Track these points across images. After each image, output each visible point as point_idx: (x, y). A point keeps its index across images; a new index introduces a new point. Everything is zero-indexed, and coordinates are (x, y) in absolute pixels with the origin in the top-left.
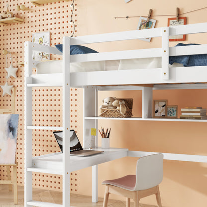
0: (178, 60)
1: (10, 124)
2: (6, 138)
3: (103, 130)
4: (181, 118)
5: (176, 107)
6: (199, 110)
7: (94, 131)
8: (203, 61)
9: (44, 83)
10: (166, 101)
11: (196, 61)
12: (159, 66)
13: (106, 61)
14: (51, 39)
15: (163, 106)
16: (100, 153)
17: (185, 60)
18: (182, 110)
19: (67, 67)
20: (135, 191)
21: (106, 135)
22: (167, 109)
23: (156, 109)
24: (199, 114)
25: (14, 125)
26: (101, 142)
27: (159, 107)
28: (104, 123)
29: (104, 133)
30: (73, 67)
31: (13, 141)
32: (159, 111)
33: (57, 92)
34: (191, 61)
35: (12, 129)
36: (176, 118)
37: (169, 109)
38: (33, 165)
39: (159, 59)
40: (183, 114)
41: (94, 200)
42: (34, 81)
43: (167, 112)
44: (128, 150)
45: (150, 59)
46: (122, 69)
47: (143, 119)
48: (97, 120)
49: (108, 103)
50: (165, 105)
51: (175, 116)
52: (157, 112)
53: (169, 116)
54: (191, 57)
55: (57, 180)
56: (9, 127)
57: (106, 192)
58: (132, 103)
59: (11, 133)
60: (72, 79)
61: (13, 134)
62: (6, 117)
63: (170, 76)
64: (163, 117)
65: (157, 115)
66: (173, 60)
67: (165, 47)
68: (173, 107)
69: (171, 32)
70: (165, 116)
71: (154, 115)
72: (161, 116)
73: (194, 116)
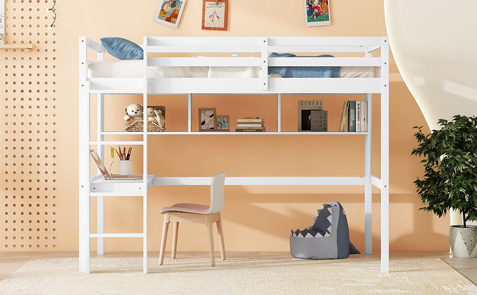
0: (276, 71)
4: (237, 130)
7: (113, 151)
8: (300, 72)
10: (214, 110)
11: (294, 73)
13: (191, 67)
14: (6, 10)
15: (211, 116)
17: (283, 71)
18: (239, 121)
22: (215, 120)
23: (202, 120)
24: (260, 125)
27: (205, 117)
32: (206, 123)
34: (289, 72)
36: (228, 131)
37: (219, 120)
39: (255, 69)
40: (239, 125)
42: (93, 86)
43: (216, 124)
44: (154, 176)
45: (244, 68)
47: (190, 133)
49: (136, 113)
50: (213, 115)
51: (226, 128)
52: (203, 123)
53: (219, 128)
54: (288, 68)
57: (166, 221)
64: (212, 129)
65: (203, 127)
66: (271, 70)
67: (265, 56)
68: (223, 117)
69: (270, 42)
70: (213, 128)
71: (200, 128)
72: (209, 128)
73: (254, 128)
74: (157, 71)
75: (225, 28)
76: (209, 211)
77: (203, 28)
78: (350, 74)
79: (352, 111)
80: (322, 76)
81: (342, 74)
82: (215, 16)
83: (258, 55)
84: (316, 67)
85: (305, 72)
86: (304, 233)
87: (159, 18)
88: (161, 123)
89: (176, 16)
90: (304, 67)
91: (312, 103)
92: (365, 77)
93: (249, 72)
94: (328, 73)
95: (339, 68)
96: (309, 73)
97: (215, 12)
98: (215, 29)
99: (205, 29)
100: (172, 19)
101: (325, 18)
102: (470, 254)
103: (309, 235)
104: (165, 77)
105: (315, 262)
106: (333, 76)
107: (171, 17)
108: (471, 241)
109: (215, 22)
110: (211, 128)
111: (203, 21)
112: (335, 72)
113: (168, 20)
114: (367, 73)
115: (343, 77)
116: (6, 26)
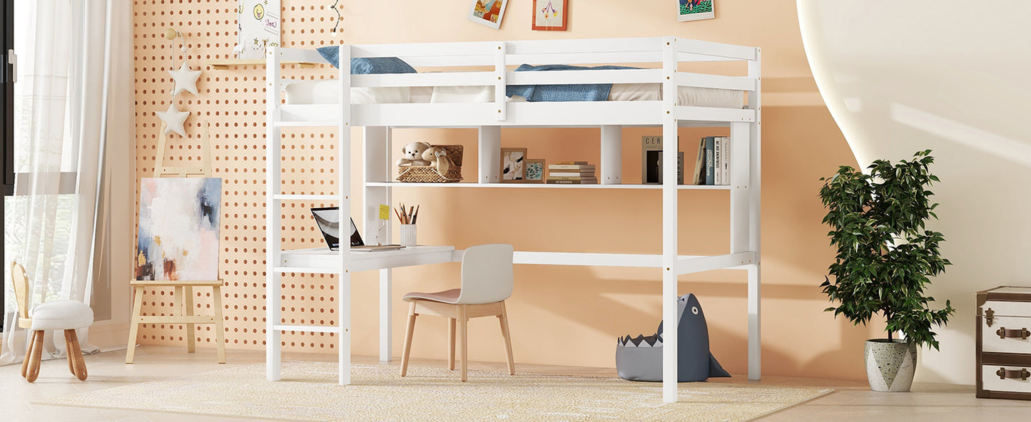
0: (520, 91)
1: (203, 199)
2: (196, 227)
3: (403, 209)
4: (549, 182)
5: (543, 162)
6: (577, 167)
7: (385, 211)
8: (553, 94)
9: (306, 121)
10: (525, 151)
11: (545, 94)
12: (492, 100)
13: (412, 88)
14: (283, 9)
15: (519, 161)
16: (398, 247)
17: (528, 92)
18: (551, 167)
19: (346, 95)
20: (460, 305)
21: (409, 218)
22: (524, 166)
23: (505, 167)
24: (578, 174)
25: (211, 200)
26: (398, 233)
27: (510, 162)
28: (406, 194)
29: (405, 215)
30: (357, 95)
31: (211, 234)
32: (511, 171)
33: (327, 141)
34: (537, 93)
35: (207, 210)
36: (540, 182)
37: (529, 166)
38: (284, 262)
39: (492, 88)
40: (552, 174)
41: (384, 356)
42: (284, 116)
43: (525, 173)
44: (453, 248)
45: (480, 88)
46: (436, 102)
47: (480, 185)
48: (390, 188)
49: (413, 155)
50: (521, 159)
51: (539, 178)
52: (507, 170)
53: (529, 178)
54: (537, 88)
55: (327, 282)
56: (202, 205)
57: (410, 313)
58: (461, 153)
59: (207, 218)
60: (354, 114)
61: (211, 220)
62: (194, 183)
63: (508, 111)
64: (519, 180)
65: (506, 176)
66: (512, 91)
67: (500, 71)
68: (535, 161)
69: (509, 49)
70: (521, 179)
71: (501, 177)
72: (515, 178)
73: (570, 179)
74: (367, 94)
75: (565, 27)
76: (458, 301)
77: (534, 28)
78: (625, 95)
79: (709, 152)
80: (584, 99)
81: (614, 95)
82: (550, 11)
83: (492, 69)
84: (578, 85)
85: (561, 94)
86: (637, 341)
87: (475, 14)
88: (440, 170)
89: (497, 12)
90: (560, 85)
91: (650, 141)
92: (647, 99)
93: (484, 94)
94: (592, 93)
95: (611, 85)
96: (566, 94)
97: (550, 4)
98: (550, 29)
99: (538, 30)
100: (492, 15)
101: (705, 7)
102: (889, 385)
103: (644, 344)
104: (379, 102)
105: (638, 384)
106: (598, 99)
107: (491, 12)
108: (888, 364)
109: (549, 18)
110: (517, 178)
111: (534, 17)
112: (603, 92)
113: (487, 17)
114: (648, 93)
115: (616, 100)
116: (283, 32)
